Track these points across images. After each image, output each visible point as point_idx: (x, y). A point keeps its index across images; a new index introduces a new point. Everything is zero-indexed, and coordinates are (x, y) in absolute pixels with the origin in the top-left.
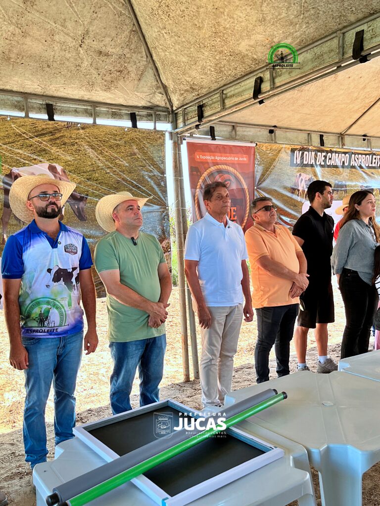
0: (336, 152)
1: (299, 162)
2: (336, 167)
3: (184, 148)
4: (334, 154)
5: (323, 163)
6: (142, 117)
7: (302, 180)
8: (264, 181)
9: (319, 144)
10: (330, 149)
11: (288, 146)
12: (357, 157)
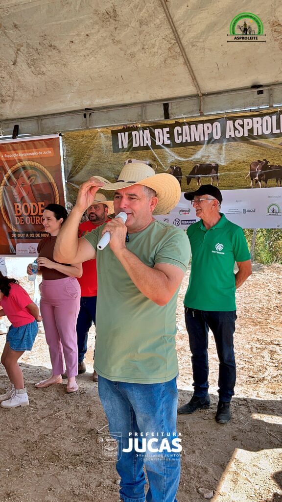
1: (126, 146)
2: (195, 144)
5: (167, 143)
8: (77, 173)
9: (162, 117)
10: (176, 122)
11: (105, 129)
12: (239, 124)
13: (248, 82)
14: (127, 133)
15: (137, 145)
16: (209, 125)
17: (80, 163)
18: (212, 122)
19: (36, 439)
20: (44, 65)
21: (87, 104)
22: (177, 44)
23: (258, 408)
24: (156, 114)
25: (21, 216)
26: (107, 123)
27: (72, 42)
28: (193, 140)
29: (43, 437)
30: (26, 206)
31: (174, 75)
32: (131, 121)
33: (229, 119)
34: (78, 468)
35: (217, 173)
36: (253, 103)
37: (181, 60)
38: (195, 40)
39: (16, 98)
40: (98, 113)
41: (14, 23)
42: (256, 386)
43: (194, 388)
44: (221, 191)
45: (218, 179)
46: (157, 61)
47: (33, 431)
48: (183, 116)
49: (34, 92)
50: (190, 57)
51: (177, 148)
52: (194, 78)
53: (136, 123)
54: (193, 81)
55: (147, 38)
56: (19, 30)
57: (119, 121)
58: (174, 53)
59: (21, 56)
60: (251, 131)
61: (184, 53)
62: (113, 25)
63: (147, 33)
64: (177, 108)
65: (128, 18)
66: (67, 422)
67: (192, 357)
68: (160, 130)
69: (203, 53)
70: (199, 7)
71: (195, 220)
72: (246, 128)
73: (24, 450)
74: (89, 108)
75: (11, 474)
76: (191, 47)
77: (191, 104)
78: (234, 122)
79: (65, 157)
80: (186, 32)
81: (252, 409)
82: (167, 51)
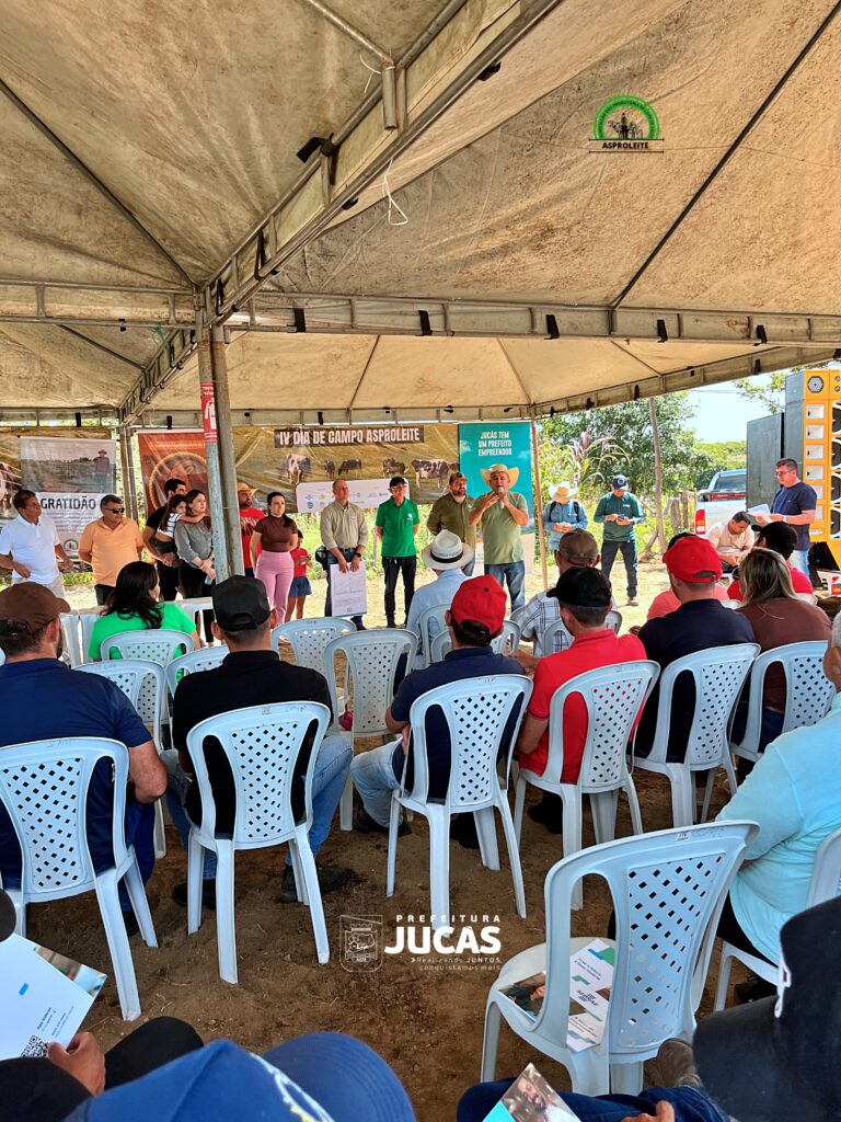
1: (287, 443)
2: (345, 444)
3: (135, 440)
4: (338, 432)
5: (323, 442)
6: (88, 416)
7: (293, 461)
9: (316, 422)
10: (329, 427)
11: (268, 428)
12: (375, 433)
14: (288, 433)
15: (298, 443)
16: (355, 432)
22: (360, 378)
24: (312, 420)
26: (270, 423)
28: (342, 442)
32: (290, 422)
33: (369, 428)
36: (385, 419)
37: (355, 388)
40: (260, 414)
46: (340, 386)
48: (335, 424)
50: (361, 387)
51: (330, 447)
52: (354, 399)
53: (297, 426)
54: (351, 402)
55: (346, 372)
57: (280, 422)
58: (354, 382)
60: (383, 438)
61: (360, 384)
63: (349, 370)
64: (329, 417)
68: (317, 432)
77: (343, 415)
78: (372, 431)
80: (371, 374)
82: (351, 382)
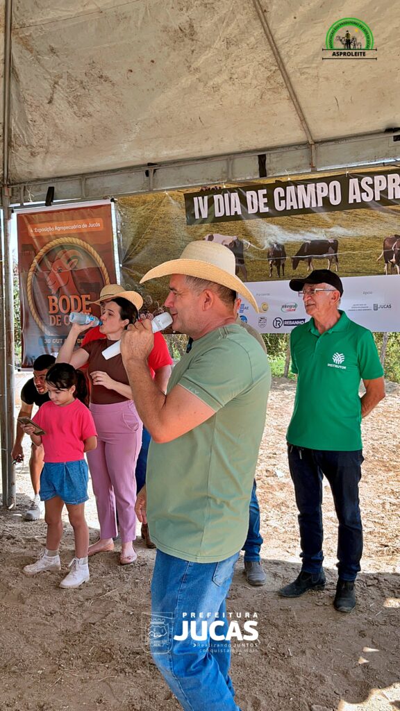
0: (296, 183)
5: (264, 210)
8: (137, 254)
9: (255, 174)
10: (276, 181)
11: (176, 192)
12: (367, 183)
13: (380, 123)
14: (206, 198)
15: (222, 214)
16: (324, 185)
17: (140, 240)
18: (327, 180)
19: (79, 628)
20: (91, 104)
21: (150, 156)
22: (279, 72)
23: (396, 591)
24: (247, 171)
25: (57, 314)
26: (178, 183)
27: (131, 71)
28: (301, 207)
29: (88, 626)
30: (64, 300)
31: (275, 114)
32: (211, 180)
33: (354, 176)
34: (138, 671)
35: (336, 252)
36: (386, 154)
37: (285, 93)
38: (304, 66)
39: (51, 149)
40: (165, 170)
41: (50, 46)
42: (392, 559)
43: (303, 560)
44: (341, 278)
45: (337, 260)
46: (250, 96)
47: (75, 618)
48: (287, 173)
49: (76, 141)
50: (298, 90)
51: (279, 218)
52: (303, 119)
53: (219, 183)
54: (302, 124)
55: (236, 64)
56: (57, 56)
57: (195, 181)
58: (275, 84)
59: (59, 91)
60: (385, 192)
61: (288, 85)
62: (189, 46)
63: (237, 56)
64: (277, 161)
65: (210, 37)
66: (122, 606)
67: (299, 517)
68: (253, 193)
69: (316, 84)
70: (311, 19)
71: (304, 320)
72: (378, 189)
73: (63, 645)
74: (153, 162)
75: (45, 678)
76: (299, 74)
77: (299, 156)
78: (360, 180)
79: (119, 232)
80: (292, 54)
81: (386, 592)
82: (265, 82)
